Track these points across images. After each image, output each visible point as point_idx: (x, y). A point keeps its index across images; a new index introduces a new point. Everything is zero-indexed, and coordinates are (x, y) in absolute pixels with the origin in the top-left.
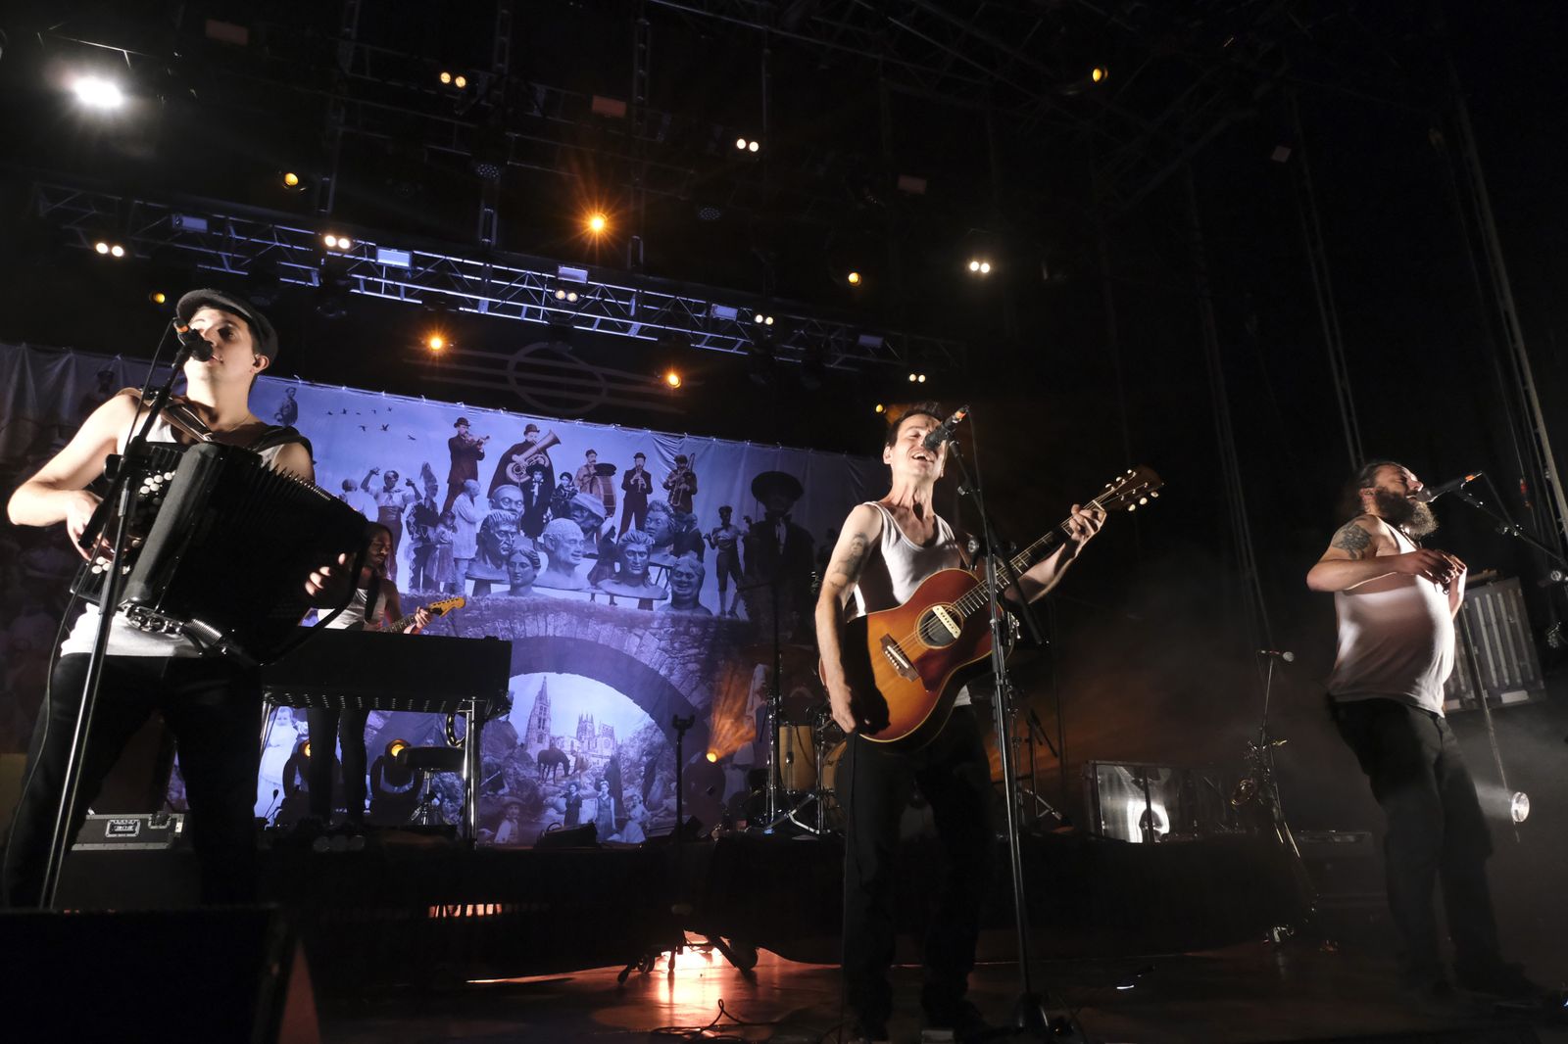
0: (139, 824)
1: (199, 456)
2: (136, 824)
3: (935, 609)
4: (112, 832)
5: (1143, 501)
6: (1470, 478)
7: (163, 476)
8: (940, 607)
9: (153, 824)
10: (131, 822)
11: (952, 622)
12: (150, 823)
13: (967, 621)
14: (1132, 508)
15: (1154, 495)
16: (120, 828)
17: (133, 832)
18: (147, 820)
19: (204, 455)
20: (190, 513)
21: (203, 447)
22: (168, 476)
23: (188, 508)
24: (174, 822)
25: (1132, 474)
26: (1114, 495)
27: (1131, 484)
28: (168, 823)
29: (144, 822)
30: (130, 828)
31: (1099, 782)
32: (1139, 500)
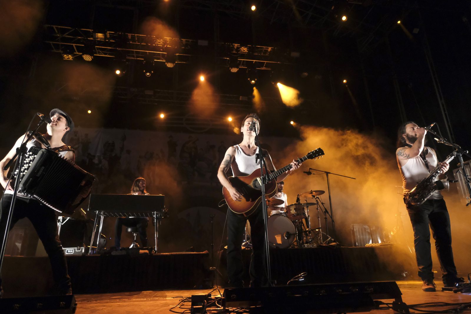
0: (74, 250)
1: (42, 153)
2: (73, 250)
3: (257, 178)
4: (67, 253)
6: (432, 125)
7: (34, 156)
8: (259, 178)
9: (77, 250)
10: (72, 250)
12: (76, 250)
16: (69, 252)
17: (72, 252)
18: (75, 249)
19: (43, 152)
21: (43, 150)
24: (82, 249)
28: (81, 250)
29: (75, 250)
30: (72, 251)
31: (355, 231)
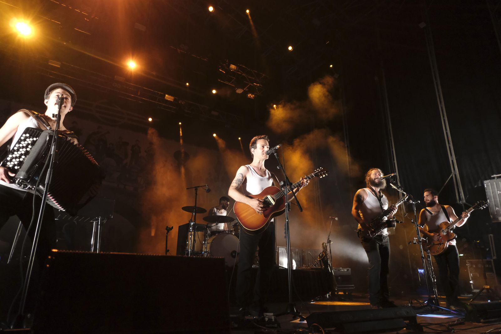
3: (268, 196)
5: (324, 176)
7: (33, 139)
8: (269, 196)
11: (273, 200)
13: (277, 200)
14: (321, 177)
15: (327, 175)
20: (43, 152)
22: (35, 139)
23: (43, 150)
25: (322, 168)
26: (317, 173)
27: (322, 171)
31: (279, 252)
32: (323, 175)
